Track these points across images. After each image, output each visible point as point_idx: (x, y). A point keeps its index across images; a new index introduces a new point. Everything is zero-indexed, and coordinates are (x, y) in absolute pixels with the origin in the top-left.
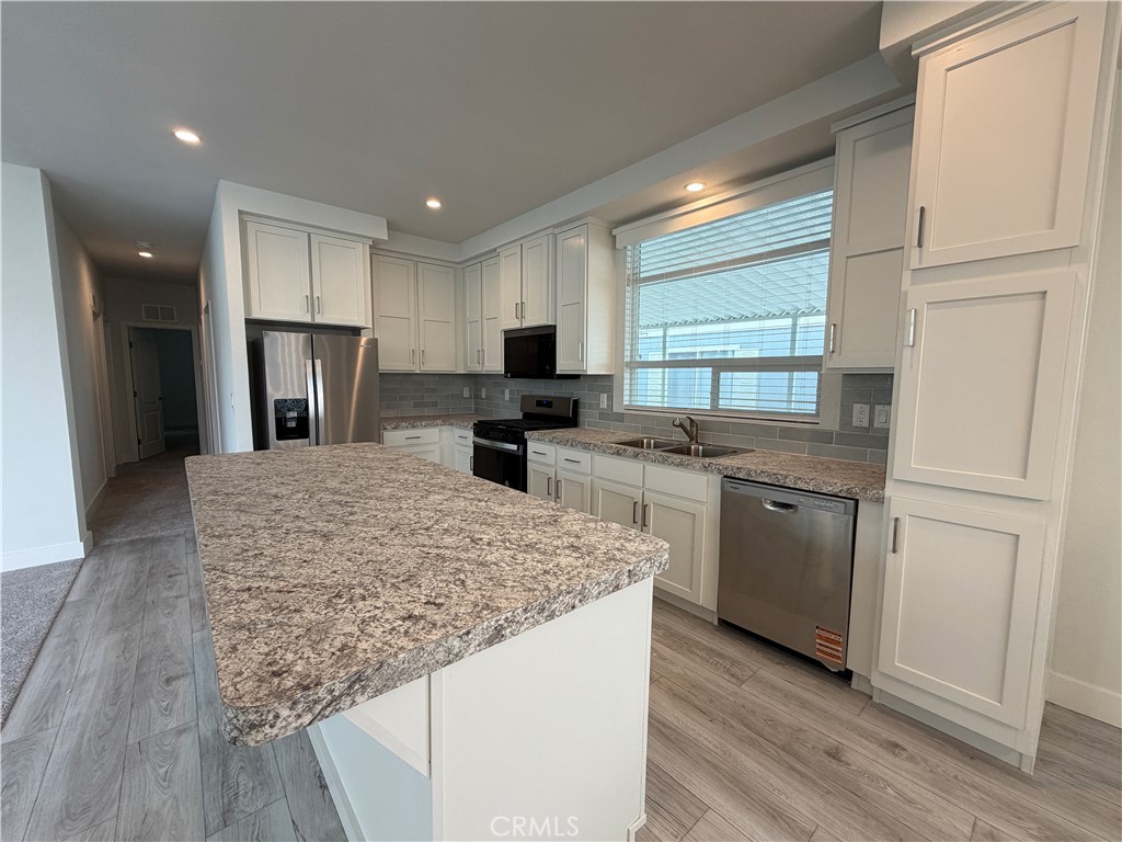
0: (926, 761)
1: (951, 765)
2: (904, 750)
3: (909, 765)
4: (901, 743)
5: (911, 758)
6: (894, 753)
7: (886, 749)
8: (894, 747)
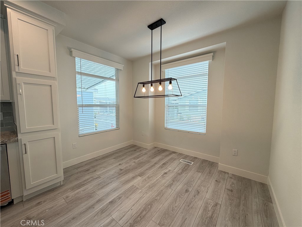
0: (47, 199)
1: (52, 195)
2: (41, 202)
3: (46, 203)
4: (39, 201)
5: (44, 201)
6: (40, 204)
7: (38, 206)
8: (39, 204)
